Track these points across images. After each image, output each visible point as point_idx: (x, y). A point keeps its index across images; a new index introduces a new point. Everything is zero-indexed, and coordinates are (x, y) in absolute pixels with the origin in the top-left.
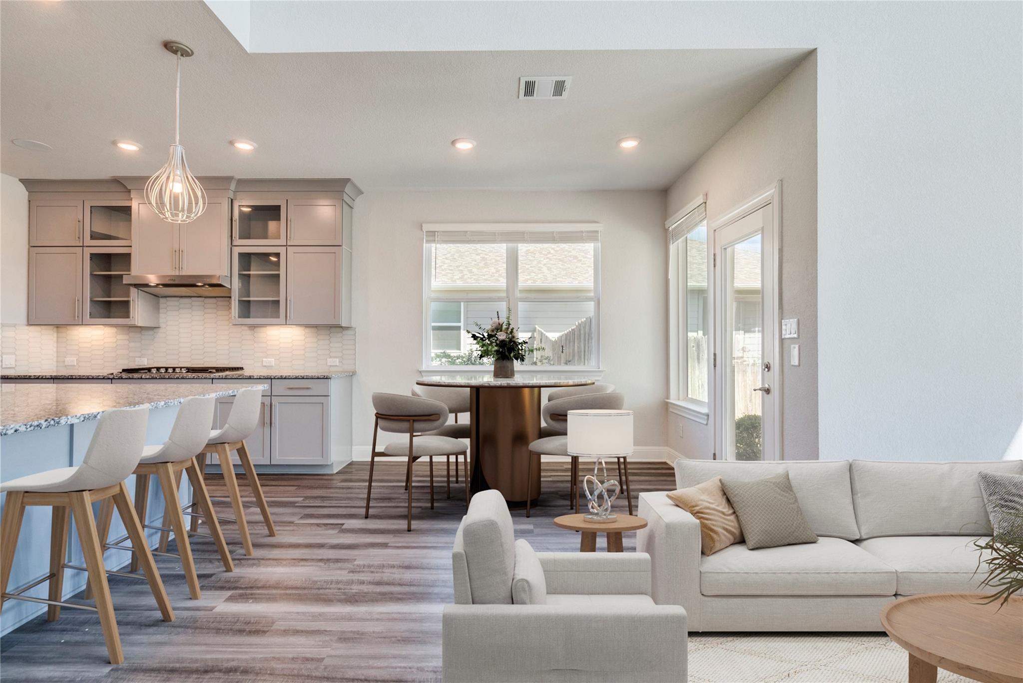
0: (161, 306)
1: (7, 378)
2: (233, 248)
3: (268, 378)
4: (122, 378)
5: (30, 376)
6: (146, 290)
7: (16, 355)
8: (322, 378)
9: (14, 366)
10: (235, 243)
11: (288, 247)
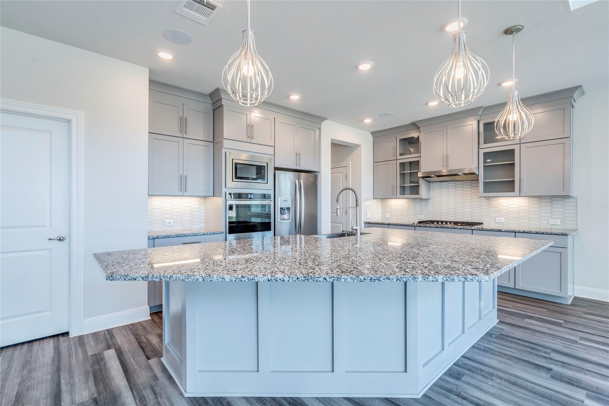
0: (431, 187)
1: (370, 223)
2: (479, 150)
3: (513, 232)
4: (420, 226)
5: (379, 223)
6: (428, 180)
7: (370, 213)
8: (561, 235)
9: (370, 218)
10: (481, 147)
11: (521, 145)
